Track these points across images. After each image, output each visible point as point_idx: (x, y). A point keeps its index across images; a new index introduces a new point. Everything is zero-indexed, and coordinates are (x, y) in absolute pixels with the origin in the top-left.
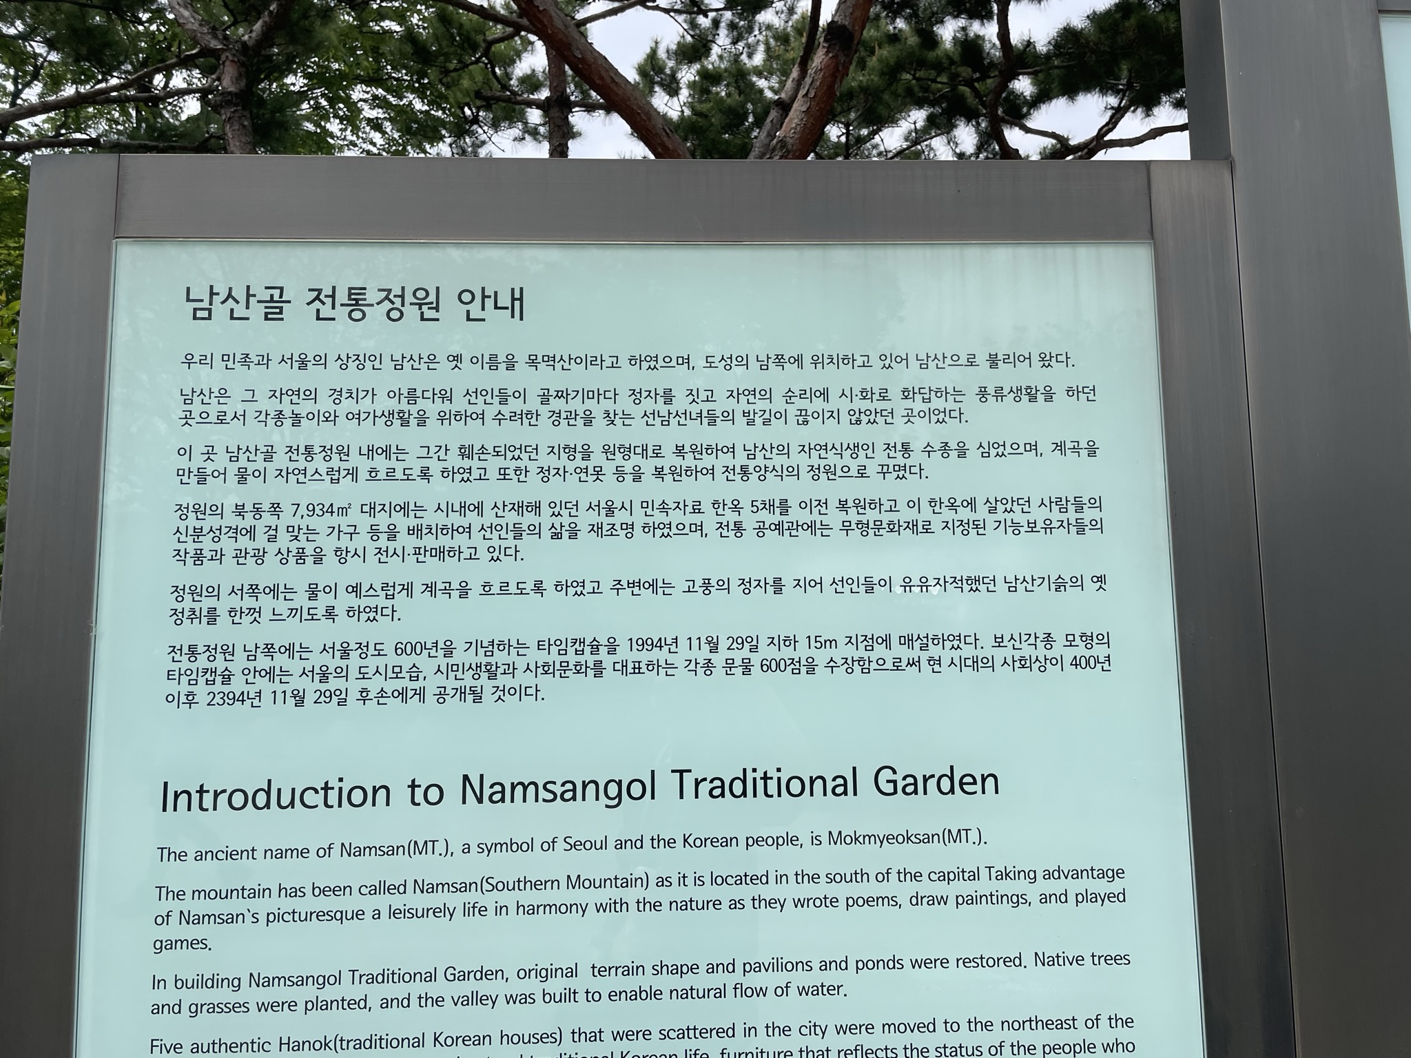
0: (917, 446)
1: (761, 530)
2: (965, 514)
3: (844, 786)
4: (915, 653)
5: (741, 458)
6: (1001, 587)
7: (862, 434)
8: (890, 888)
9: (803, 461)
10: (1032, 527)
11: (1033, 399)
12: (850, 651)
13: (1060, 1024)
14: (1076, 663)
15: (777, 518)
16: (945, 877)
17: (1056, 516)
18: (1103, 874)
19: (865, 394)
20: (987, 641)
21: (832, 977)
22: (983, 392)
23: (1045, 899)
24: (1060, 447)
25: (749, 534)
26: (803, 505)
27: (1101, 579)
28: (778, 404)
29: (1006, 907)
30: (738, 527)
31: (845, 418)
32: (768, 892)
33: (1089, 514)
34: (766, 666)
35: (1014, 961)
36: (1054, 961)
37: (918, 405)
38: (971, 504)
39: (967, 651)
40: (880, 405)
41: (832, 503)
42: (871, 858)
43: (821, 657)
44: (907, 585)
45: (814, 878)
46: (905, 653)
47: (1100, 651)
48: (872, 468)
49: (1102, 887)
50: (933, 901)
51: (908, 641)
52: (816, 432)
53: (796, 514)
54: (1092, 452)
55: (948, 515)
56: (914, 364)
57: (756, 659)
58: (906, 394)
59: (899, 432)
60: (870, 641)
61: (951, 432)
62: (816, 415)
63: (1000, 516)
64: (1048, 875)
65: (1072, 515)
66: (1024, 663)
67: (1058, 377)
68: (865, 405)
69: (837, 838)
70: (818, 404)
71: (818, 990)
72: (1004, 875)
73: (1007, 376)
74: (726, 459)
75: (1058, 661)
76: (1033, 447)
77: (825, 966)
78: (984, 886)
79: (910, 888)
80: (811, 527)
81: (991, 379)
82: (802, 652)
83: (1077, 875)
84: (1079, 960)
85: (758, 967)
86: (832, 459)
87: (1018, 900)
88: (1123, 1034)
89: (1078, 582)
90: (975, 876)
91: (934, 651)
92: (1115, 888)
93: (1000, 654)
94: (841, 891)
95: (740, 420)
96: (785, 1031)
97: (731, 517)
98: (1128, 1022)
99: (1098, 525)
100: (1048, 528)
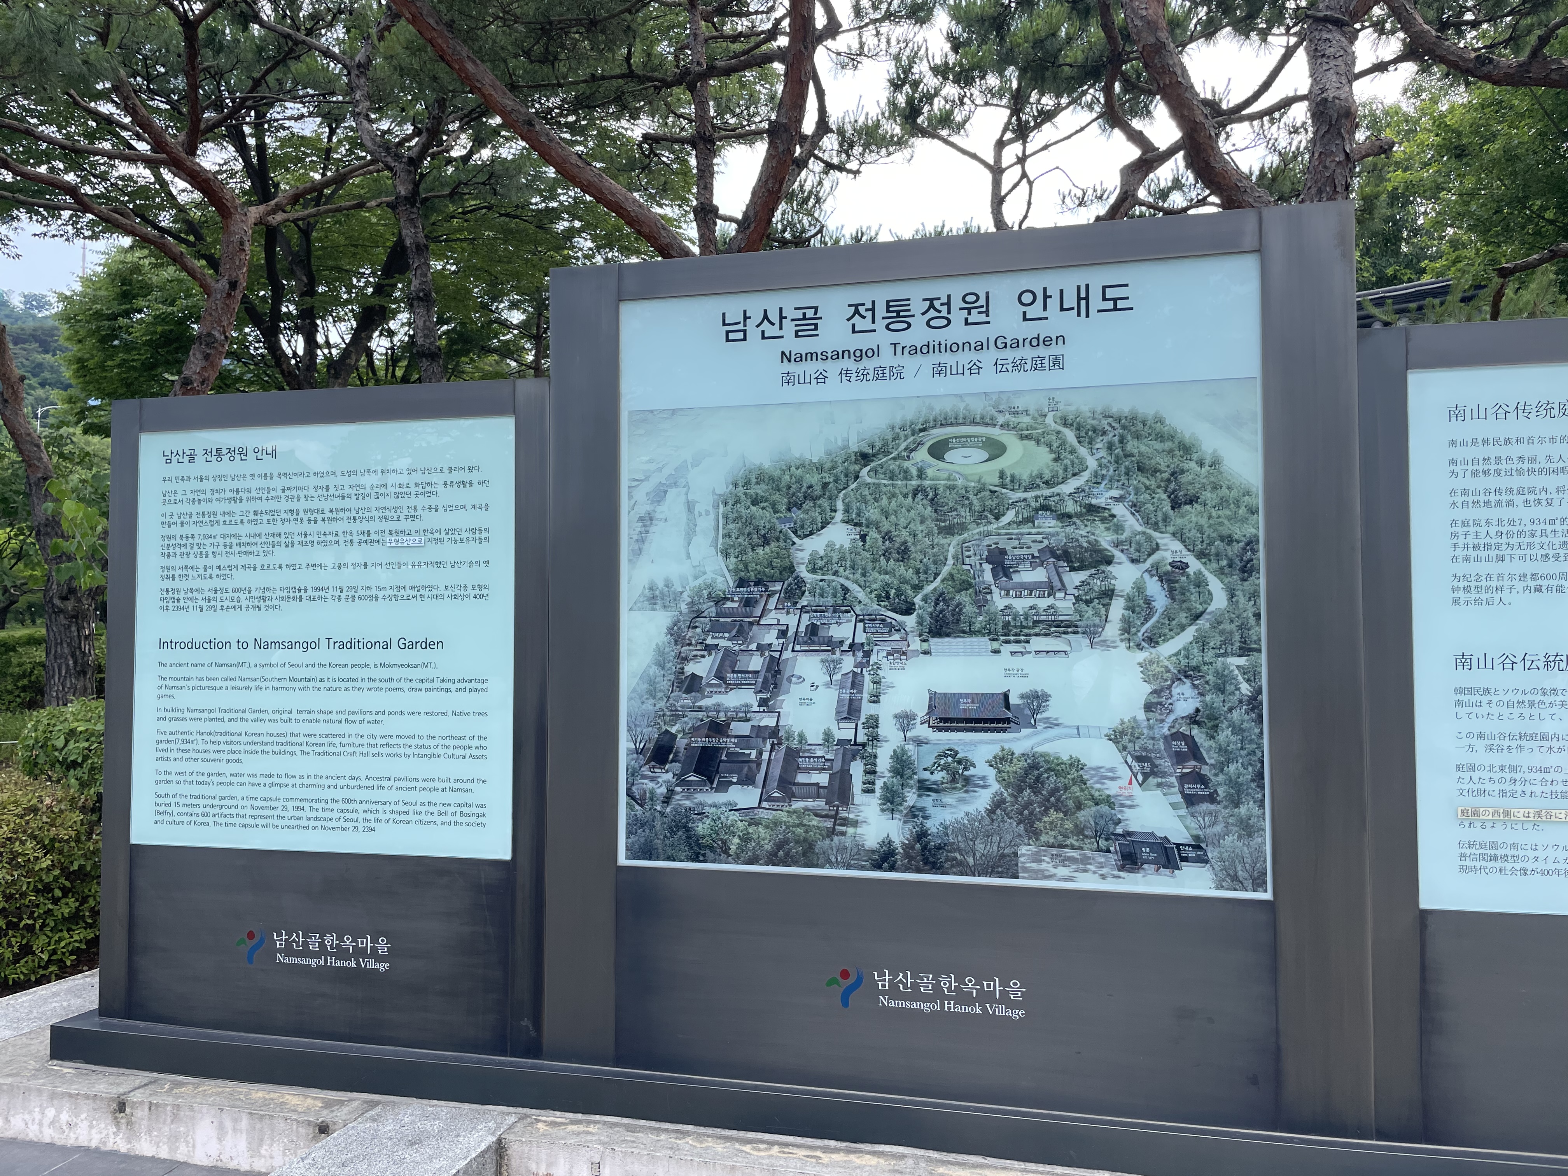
0: (419, 507)
1: (360, 543)
2: (436, 535)
3: (387, 646)
4: (415, 593)
5: (353, 514)
6: (449, 565)
7: (399, 502)
8: (402, 684)
9: (375, 514)
10: (462, 540)
11: (465, 486)
12: (391, 592)
13: (460, 738)
14: (475, 597)
15: (366, 538)
16: (421, 681)
17: (471, 536)
18: (480, 681)
19: (401, 485)
20: (442, 588)
21: (379, 717)
22: (445, 484)
23: (457, 690)
24: (474, 506)
25: (356, 544)
26: (376, 533)
27: (487, 562)
28: (368, 491)
29: (443, 693)
30: (352, 542)
31: (393, 496)
32: (358, 685)
33: (484, 535)
34: (360, 598)
35: (445, 714)
36: (459, 714)
37: (420, 490)
38: (439, 531)
39: (435, 592)
40: (406, 490)
41: (387, 532)
42: (395, 673)
43: (381, 594)
44: (413, 565)
45: (374, 680)
46: (412, 593)
47: (485, 592)
48: (402, 517)
49: (479, 686)
50: (416, 690)
51: (413, 588)
52: (383, 502)
53: (374, 537)
54: (487, 509)
55: (430, 536)
56: (420, 472)
57: (357, 595)
58: (416, 485)
59: (413, 501)
60: (398, 588)
61: (433, 501)
62: (382, 495)
63: (450, 536)
64: (459, 681)
65: (477, 535)
66: (455, 597)
67: (475, 477)
68: (401, 490)
69: (383, 665)
70: (383, 490)
71: (374, 722)
72: (443, 681)
73: (456, 477)
74: (348, 514)
75: (468, 596)
76: (464, 507)
77: (377, 713)
78: (436, 684)
79: (409, 685)
80: (378, 541)
81: (449, 478)
82: (374, 592)
83: (470, 681)
84: (469, 714)
85: (354, 713)
86: (387, 513)
87: (448, 690)
88: (483, 743)
89: (478, 563)
90: (432, 681)
91: (422, 592)
92: (484, 686)
93: (447, 593)
94: (384, 685)
95: (354, 498)
96: (362, 736)
97: (349, 538)
98: (485, 738)
99: (487, 539)
100: (468, 541)
